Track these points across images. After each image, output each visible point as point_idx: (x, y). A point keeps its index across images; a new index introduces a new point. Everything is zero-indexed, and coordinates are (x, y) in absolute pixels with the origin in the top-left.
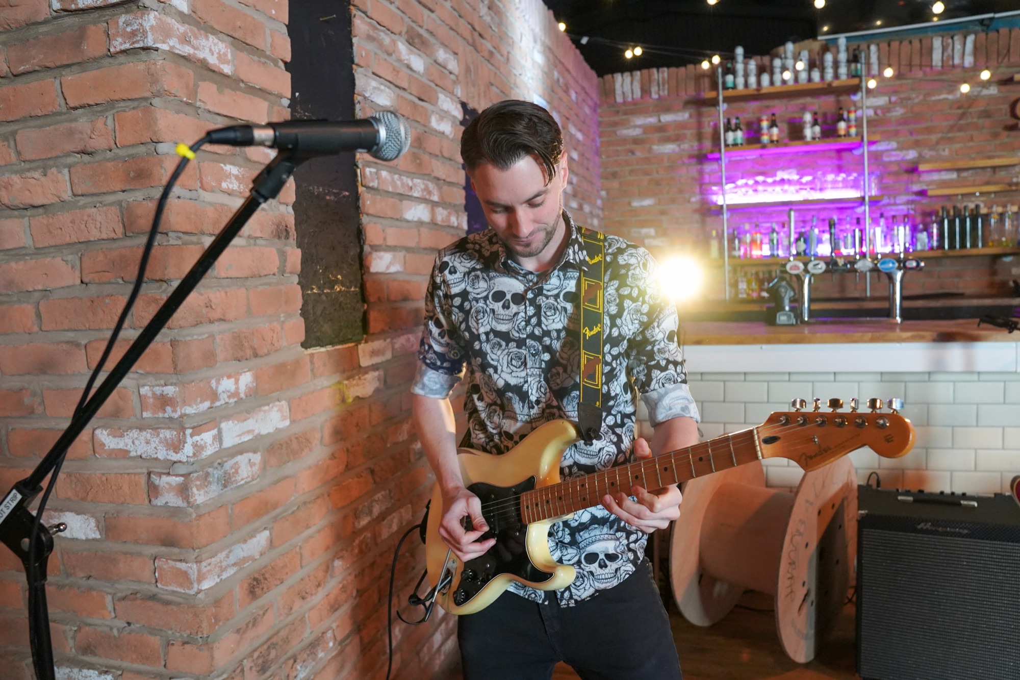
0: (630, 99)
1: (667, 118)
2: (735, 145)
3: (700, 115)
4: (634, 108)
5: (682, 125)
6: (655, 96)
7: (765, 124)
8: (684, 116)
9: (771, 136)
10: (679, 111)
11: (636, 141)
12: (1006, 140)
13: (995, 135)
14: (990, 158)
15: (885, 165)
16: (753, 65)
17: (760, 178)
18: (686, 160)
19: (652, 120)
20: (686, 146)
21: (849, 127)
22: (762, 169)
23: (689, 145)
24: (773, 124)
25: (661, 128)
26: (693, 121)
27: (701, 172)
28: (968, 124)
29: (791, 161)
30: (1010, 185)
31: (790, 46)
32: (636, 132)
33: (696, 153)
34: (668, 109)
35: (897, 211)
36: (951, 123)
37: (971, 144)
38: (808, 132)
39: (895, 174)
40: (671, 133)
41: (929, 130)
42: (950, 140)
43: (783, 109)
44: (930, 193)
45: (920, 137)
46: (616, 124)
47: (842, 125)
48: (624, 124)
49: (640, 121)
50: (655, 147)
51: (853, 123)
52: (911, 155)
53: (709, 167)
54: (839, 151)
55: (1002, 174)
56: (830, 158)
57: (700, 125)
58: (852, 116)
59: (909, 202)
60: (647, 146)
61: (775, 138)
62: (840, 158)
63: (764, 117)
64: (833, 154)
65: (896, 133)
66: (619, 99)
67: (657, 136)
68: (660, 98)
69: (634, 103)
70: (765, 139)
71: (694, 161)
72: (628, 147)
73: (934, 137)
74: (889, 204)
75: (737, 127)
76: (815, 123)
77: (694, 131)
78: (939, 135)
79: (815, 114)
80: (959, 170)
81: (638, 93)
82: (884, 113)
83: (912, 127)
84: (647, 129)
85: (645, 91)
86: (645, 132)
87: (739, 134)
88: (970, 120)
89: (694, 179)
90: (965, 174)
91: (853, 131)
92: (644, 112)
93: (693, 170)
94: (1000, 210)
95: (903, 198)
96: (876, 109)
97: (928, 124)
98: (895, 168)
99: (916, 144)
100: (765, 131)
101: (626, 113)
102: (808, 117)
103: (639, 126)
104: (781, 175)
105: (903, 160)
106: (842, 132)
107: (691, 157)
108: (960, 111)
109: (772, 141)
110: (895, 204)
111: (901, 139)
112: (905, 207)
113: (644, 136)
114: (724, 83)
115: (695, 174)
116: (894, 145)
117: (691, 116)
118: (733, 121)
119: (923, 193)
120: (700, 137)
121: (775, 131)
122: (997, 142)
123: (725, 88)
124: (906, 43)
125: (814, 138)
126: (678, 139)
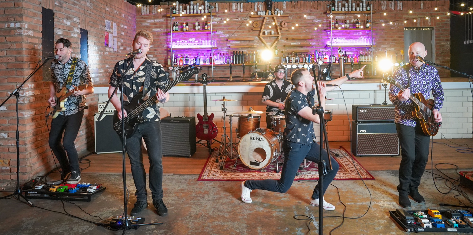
0: (146, 14)
1: (157, 21)
2: (176, 31)
3: (167, 20)
4: (147, 17)
5: (162, 23)
6: (154, 14)
7: (184, 25)
8: (162, 20)
9: (186, 28)
10: (161, 19)
11: (148, 27)
12: (252, 33)
13: (249, 31)
14: (248, 38)
15: (220, 38)
16: (181, 7)
17: (183, 41)
18: (163, 34)
19: (153, 21)
20: (163, 30)
21: (208, 27)
22: (185, 38)
23: (164, 29)
24: (187, 25)
25: (155, 24)
26: (165, 22)
27: (167, 38)
28: (242, 28)
29: (194, 36)
30: (252, 46)
31: (192, 3)
32: (148, 24)
33: (166, 32)
34: (157, 18)
35: (224, 52)
36: (238, 27)
37: (243, 33)
38: (197, 28)
39: (223, 41)
40: (158, 25)
41: (232, 29)
42: (238, 32)
43: (191, 20)
44: (231, 47)
45: (229, 31)
46: (141, 21)
47: (206, 26)
48: (144, 21)
49: (149, 21)
50: (153, 29)
51: (209, 26)
52: (227, 35)
53: (169, 36)
54: (207, 33)
55: (251, 42)
56: (205, 35)
57: (167, 23)
58: (209, 24)
59: (227, 49)
60: (151, 29)
61: (187, 29)
62: (208, 36)
63: (184, 23)
64: (206, 34)
65: (223, 29)
66: (143, 14)
67: (154, 26)
68: (155, 14)
69: (147, 15)
70: (185, 29)
71: (165, 34)
72: (145, 29)
73: (234, 31)
74: (221, 50)
75: (177, 25)
76: (199, 25)
77: (165, 25)
78: (235, 30)
79: (199, 22)
80: (240, 41)
81: (148, 12)
82: (220, 23)
83: (227, 27)
84: (151, 24)
85: (151, 12)
86: (150, 25)
87: (177, 27)
88: (243, 27)
89: (165, 40)
90: (242, 42)
91: (209, 28)
92: (150, 18)
93: (165, 37)
94: (249, 53)
95: (225, 48)
96: (218, 21)
97: (232, 27)
98: (223, 39)
99: (229, 33)
100: (184, 27)
101: (144, 18)
102: (197, 23)
103: (148, 23)
104: (191, 40)
105: (225, 37)
106: (206, 28)
107: (164, 33)
108: (240, 24)
109: (186, 30)
110: (223, 50)
111: (225, 31)
112: (226, 51)
113: (150, 26)
114: (172, 11)
115: (166, 39)
116: (223, 32)
117: (164, 20)
118: (175, 23)
119: (230, 47)
120: (167, 27)
121: (187, 27)
122: (250, 33)
123: (173, 13)
124: (225, 3)
125: (198, 30)
126: (160, 27)
